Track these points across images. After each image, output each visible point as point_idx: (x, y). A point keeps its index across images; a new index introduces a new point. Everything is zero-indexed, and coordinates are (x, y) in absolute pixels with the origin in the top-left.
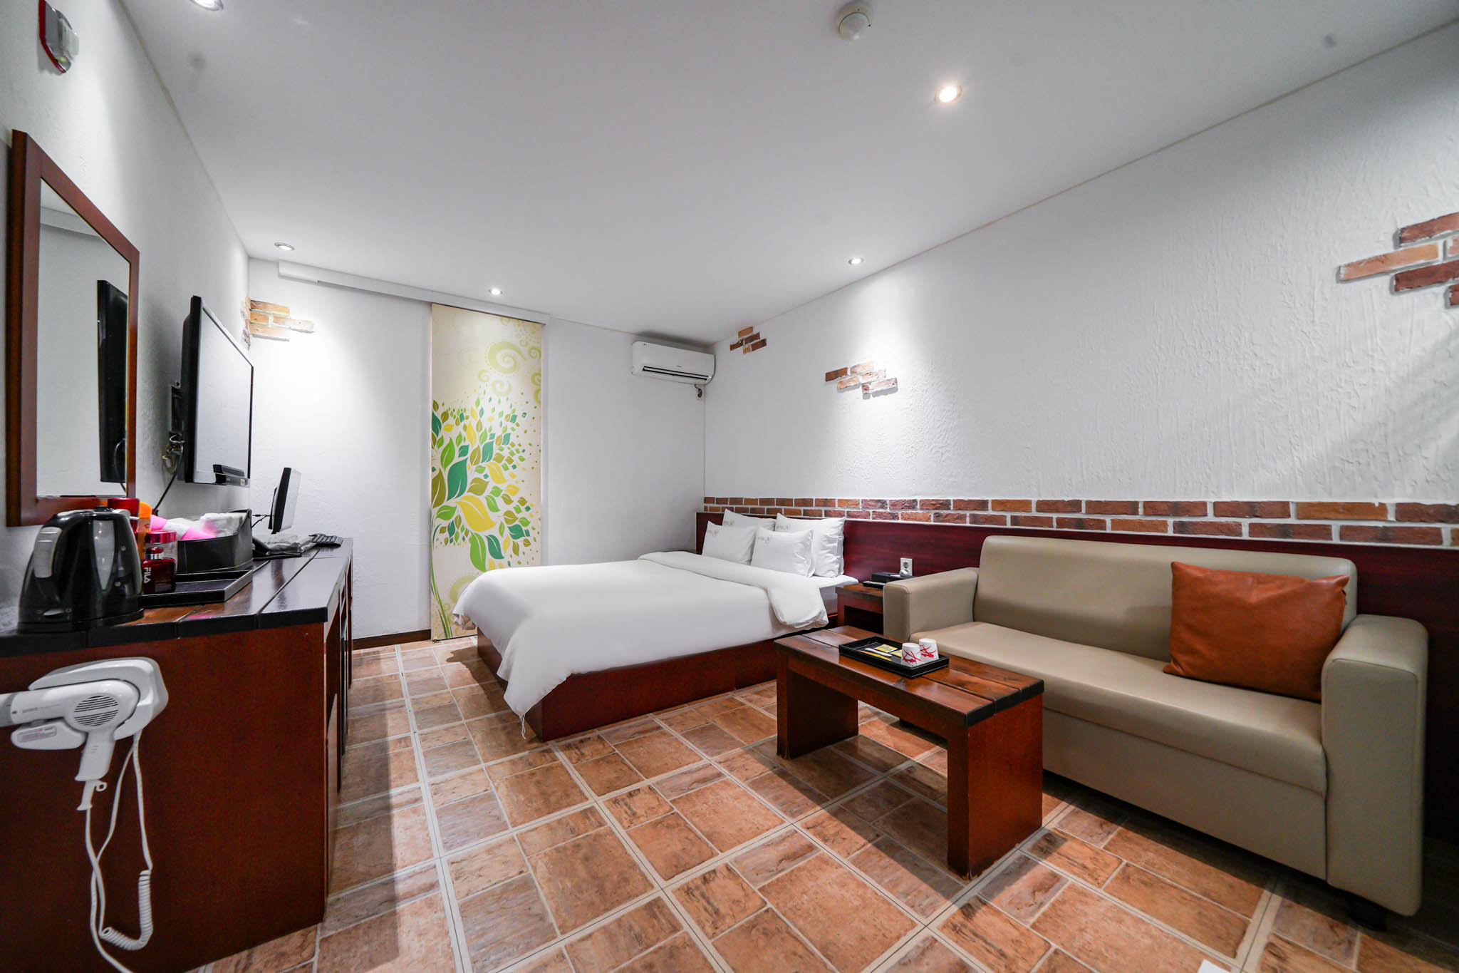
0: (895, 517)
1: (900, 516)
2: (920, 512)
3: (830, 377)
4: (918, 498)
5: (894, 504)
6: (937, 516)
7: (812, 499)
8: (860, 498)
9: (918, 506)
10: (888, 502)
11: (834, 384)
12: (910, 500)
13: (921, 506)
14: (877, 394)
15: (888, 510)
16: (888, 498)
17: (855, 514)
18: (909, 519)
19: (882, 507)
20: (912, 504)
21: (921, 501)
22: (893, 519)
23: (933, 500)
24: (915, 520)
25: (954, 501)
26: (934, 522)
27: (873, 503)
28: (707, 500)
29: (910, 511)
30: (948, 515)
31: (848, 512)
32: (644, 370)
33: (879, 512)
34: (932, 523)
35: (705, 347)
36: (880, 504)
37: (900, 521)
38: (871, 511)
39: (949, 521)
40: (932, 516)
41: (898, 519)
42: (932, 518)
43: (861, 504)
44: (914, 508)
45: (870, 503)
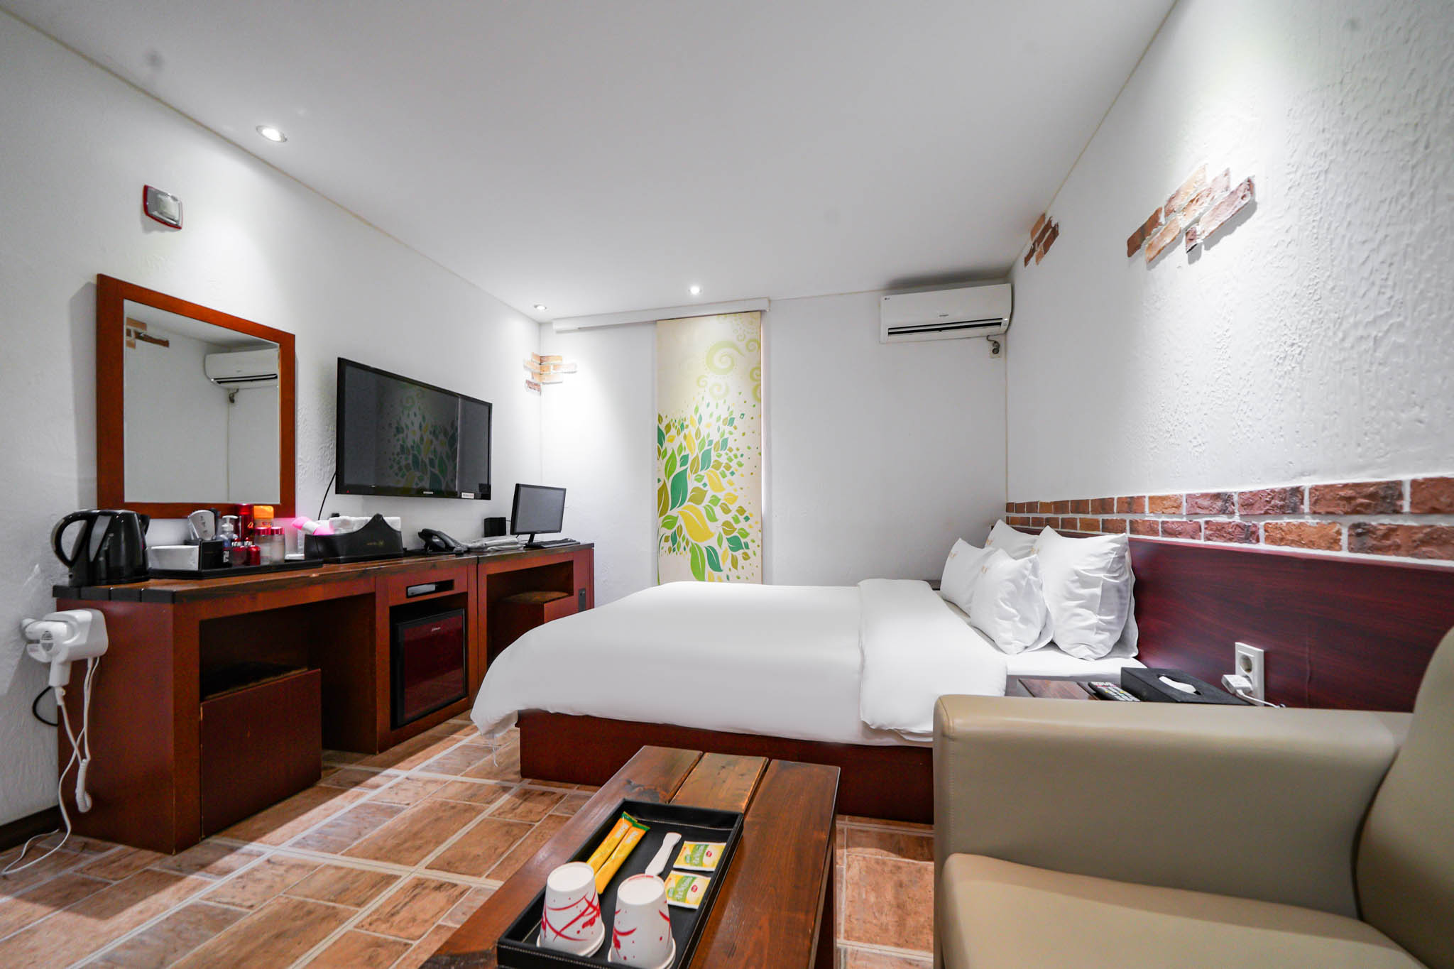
0: (1250, 534)
1: (1262, 533)
2: (1311, 521)
3: (1134, 245)
4: (1307, 483)
5: (1250, 502)
6: (1361, 535)
7: (1113, 499)
8: (1183, 492)
9: (1306, 507)
10: (1236, 498)
11: (1142, 255)
12: (1284, 491)
13: (1314, 503)
14: (1213, 239)
15: (1237, 519)
16: (1234, 489)
17: (1174, 526)
18: (1281, 541)
19: (1223, 511)
20: (1289, 501)
21: (1315, 489)
22: (1247, 540)
23: (1345, 486)
24: (1298, 543)
25: (1414, 483)
26: (1351, 550)
27: (1206, 503)
28: (1009, 507)
29: (1284, 521)
30: (1391, 531)
31: (1163, 523)
32: (890, 333)
33: (1218, 524)
34: (1344, 554)
35: (1002, 275)
36: (1219, 504)
37: (1263, 547)
38: (1202, 521)
39: (1396, 549)
40: (1345, 532)
41: (1258, 541)
42: (1344, 539)
43: (1184, 504)
44: (1295, 511)
45: (1200, 501)
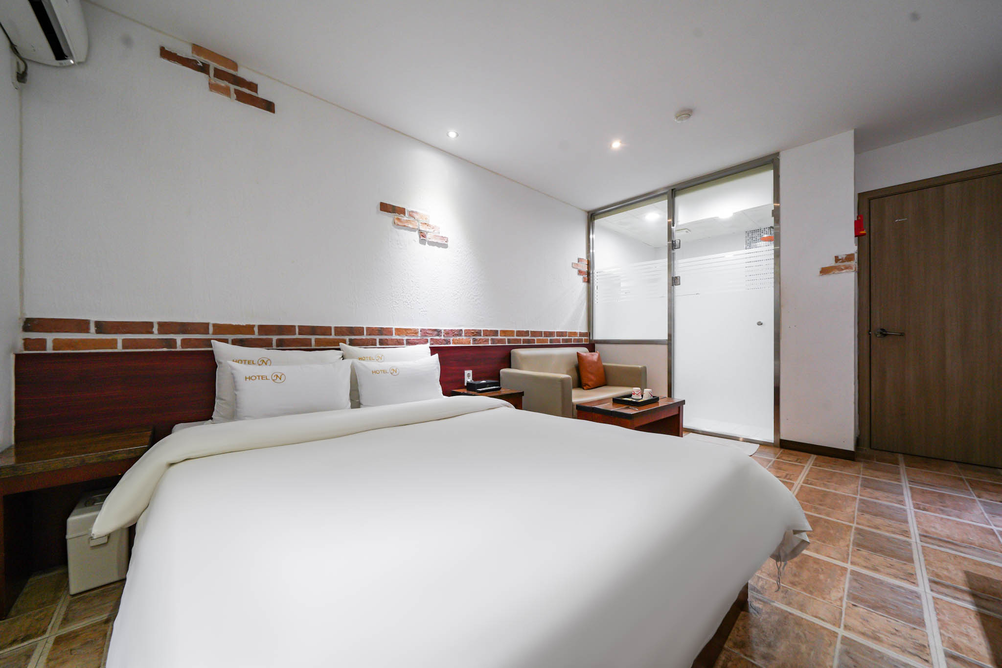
0: (448, 342)
1: (451, 341)
2: (464, 338)
3: (385, 207)
4: (463, 329)
5: (448, 333)
6: (475, 340)
8: (419, 327)
9: (463, 334)
10: (443, 331)
12: (458, 330)
13: (465, 334)
15: (442, 338)
16: (442, 328)
17: (415, 341)
18: (458, 343)
19: (438, 335)
20: (459, 333)
21: (465, 330)
22: (447, 344)
23: (473, 330)
24: (462, 343)
25: (483, 330)
26: (473, 344)
27: (430, 332)
28: (30, 325)
29: (458, 338)
30: (480, 339)
31: (407, 340)
33: (436, 339)
34: (472, 345)
36: (436, 333)
37: (451, 345)
38: (429, 338)
39: (480, 343)
40: (472, 340)
42: (471, 342)
43: (420, 332)
44: (461, 335)
45: (428, 331)
